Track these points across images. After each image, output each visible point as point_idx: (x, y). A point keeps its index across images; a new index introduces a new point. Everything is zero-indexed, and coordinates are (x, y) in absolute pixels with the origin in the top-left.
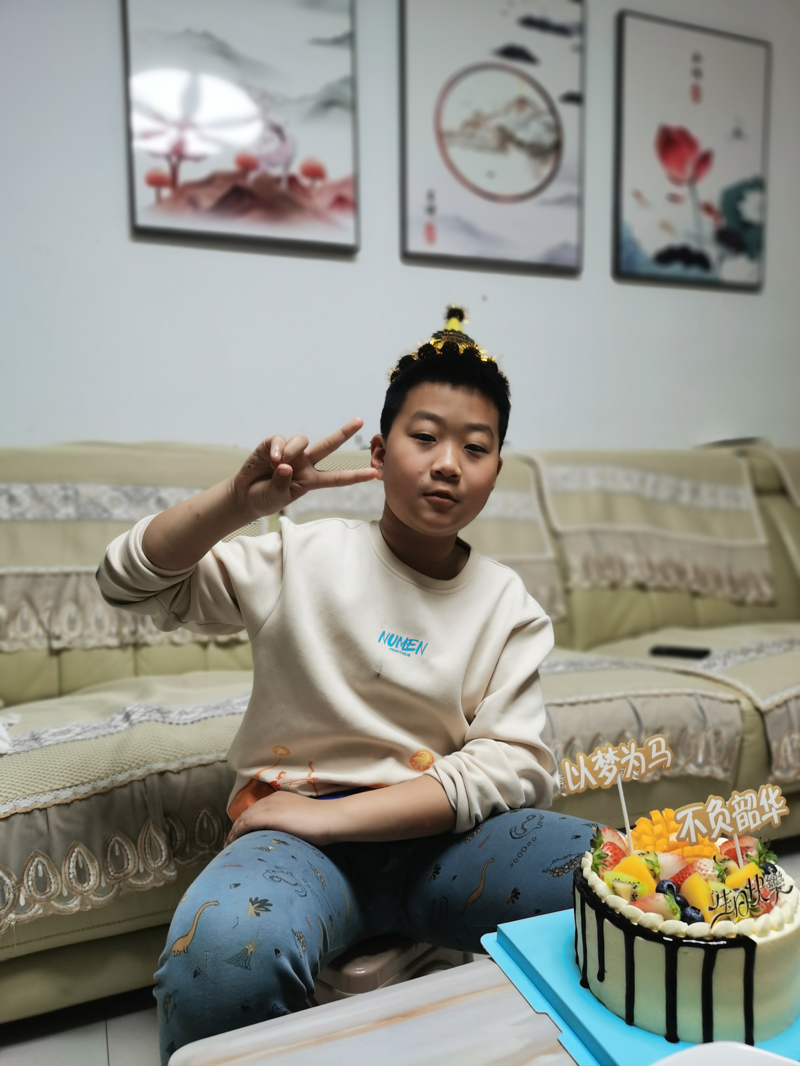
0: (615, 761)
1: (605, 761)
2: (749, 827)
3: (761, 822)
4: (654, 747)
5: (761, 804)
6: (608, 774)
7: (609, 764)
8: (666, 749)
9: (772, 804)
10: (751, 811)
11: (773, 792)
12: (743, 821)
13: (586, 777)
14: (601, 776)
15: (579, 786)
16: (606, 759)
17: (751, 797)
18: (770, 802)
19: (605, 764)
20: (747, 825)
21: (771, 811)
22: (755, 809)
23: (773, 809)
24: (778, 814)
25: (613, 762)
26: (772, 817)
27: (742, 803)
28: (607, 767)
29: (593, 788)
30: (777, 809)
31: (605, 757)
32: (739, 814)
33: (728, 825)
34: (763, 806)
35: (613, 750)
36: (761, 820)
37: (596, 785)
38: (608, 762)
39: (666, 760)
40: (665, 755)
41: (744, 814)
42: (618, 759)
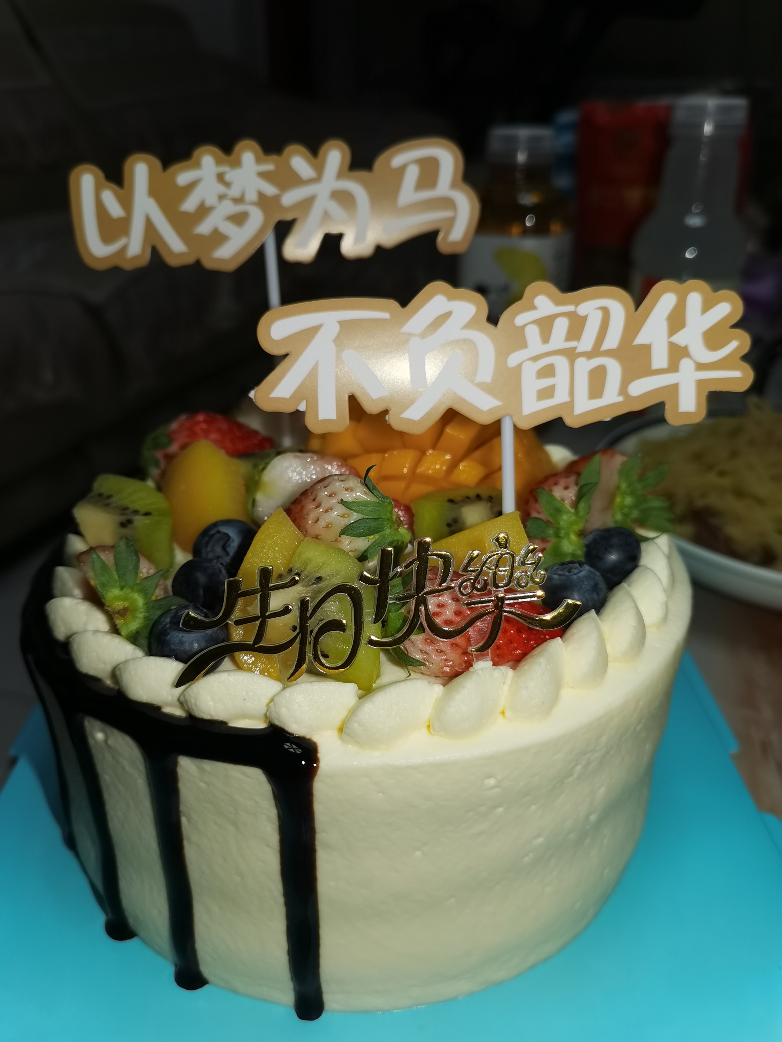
0: (261, 195)
1: (221, 189)
2: (570, 405)
3: (621, 399)
4: (413, 173)
5: (640, 340)
6: (227, 228)
7: (239, 200)
8: (454, 185)
9: (686, 348)
10: (589, 355)
11: (707, 307)
12: (546, 382)
13: (149, 225)
14: (204, 228)
15: (124, 249)
16: (228, 185)
17: (606, 312)
18: (680, 338)
19: (221, 197)
20: (561, 397)
21: (673, 367)
22: (609, 353)
23: (686, 364)
24: (700, 383)
25: (252, 196)
26: (674, 389)
27: (561, 325)
28: (229, 208)
29: (173, 262)
30: (701, 367)
31: (228, 177)
32: (535, 359)
33: (483, 386)
34: (646, 349)
35: (258, 161)
36: (623, 390)
37: (181, 255)
38: (235, 192)
39: (451, 221)
40: (448, 203)
41: (561, 363)
42: (270, 190)
